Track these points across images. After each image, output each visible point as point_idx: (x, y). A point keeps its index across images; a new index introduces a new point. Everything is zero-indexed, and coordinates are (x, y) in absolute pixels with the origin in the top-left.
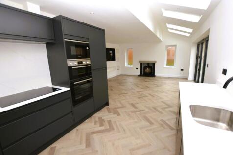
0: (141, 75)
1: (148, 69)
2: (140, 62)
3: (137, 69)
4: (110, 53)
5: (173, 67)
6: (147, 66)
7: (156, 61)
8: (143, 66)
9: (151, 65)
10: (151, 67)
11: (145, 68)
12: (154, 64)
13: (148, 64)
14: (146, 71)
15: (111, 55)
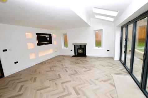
0: (75, 56)
1: (80, 50)
2: (73, 44)
3: (71, 50)
4: (47, 38)
5: (101, 48)
6: (79, 47)
7: (86, 44)
8: (76, 47)
9: (83, 47)
10: (83, 48)
11: (78, 49)
12: (85, 46)
13: (81, 46)
14: (79, 52)
15: (48, 39)
